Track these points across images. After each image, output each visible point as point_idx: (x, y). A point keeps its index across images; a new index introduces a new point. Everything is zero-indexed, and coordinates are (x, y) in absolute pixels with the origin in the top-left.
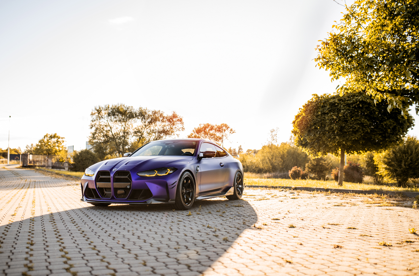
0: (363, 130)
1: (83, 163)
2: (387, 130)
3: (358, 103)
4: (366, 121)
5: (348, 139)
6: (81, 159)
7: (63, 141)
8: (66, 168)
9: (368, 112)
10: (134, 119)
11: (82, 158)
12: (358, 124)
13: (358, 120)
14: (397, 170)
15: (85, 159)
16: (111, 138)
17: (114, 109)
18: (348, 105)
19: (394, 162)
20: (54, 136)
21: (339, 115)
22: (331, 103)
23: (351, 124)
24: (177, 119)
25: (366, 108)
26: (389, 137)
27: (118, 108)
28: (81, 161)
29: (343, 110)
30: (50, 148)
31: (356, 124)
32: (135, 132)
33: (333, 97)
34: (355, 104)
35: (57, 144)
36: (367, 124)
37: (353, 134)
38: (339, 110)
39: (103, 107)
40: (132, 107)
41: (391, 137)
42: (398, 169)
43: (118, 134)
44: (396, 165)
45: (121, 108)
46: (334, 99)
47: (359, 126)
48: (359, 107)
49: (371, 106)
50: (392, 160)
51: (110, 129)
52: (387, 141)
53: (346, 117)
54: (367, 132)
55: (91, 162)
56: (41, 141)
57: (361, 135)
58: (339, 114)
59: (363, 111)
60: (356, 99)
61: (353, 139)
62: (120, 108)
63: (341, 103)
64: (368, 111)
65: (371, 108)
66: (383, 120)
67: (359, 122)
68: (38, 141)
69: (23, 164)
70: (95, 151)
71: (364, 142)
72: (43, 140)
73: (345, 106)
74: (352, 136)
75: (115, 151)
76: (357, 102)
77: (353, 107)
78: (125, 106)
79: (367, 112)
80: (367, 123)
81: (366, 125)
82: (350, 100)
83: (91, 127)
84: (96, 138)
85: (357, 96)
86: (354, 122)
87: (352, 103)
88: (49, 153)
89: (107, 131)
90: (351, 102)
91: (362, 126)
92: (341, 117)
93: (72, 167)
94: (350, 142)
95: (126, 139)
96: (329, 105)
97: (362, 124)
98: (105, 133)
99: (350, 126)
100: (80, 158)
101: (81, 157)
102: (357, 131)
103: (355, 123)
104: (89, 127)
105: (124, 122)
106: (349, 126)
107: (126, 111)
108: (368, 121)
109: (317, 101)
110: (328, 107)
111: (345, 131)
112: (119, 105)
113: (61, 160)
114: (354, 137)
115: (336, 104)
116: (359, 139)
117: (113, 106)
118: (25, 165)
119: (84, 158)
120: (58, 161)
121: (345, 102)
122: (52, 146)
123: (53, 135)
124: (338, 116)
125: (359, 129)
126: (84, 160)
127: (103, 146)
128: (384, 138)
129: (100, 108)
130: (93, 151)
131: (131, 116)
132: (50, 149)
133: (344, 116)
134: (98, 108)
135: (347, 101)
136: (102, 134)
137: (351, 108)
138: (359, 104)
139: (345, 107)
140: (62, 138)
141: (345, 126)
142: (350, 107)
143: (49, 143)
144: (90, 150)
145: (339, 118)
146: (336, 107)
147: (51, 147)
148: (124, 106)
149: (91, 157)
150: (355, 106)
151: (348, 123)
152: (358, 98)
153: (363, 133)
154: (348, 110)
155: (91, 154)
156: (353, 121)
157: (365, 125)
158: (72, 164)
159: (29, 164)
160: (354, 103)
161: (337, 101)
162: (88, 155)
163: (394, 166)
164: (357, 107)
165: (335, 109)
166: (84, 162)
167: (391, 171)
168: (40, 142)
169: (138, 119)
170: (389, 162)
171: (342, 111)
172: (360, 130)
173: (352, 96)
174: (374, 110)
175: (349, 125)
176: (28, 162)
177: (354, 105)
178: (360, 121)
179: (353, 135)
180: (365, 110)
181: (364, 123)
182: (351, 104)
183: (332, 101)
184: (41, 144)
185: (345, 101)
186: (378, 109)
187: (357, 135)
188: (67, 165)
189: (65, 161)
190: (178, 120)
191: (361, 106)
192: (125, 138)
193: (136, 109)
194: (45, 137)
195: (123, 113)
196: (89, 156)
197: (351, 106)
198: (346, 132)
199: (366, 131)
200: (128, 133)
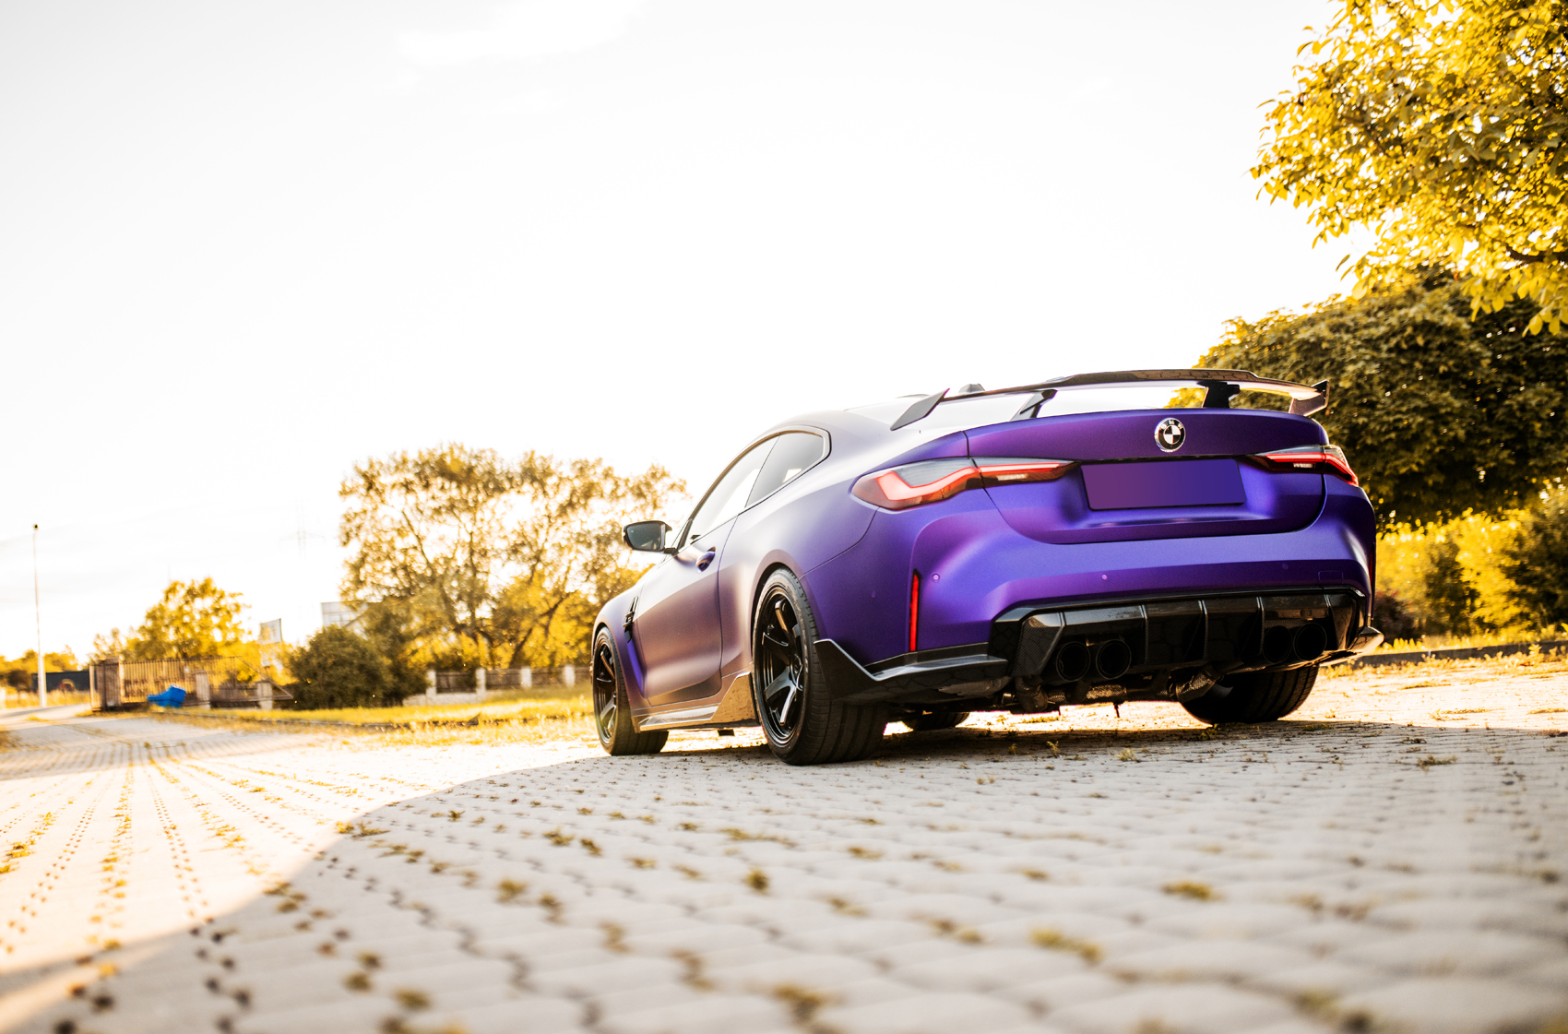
0: (1436, 432)
1: (327, 679)
2: (1528, 426)
3: (1409, 330)
4: (1445, 399)
5: (1380, 474)
6: (320, 665)
7: (238, 607)
8: (262, 704)
9: (1451, 363)
10: (504, 497)
11: (321, 660)
12: (1416, 410)
13: (1415, 395)
14: (1556, 597)
15: (334, 663)
16: (422, 578)
17: (427, 462)
18: (1372, 343)
19: (1542, 565)
20: (205, 590)
21: (1341, 384)
22: (1305, 342)
23: (1388, 414)
24: (667, 481)
25: (1441, 347)
26: (1540, 452)
27: (441, 462)
28: (320, 673)
29: (1354, 362)
30: (189, 636)
31: (1408, 412)
32: (515, 550)
33: (1309, 319)
34: (1399, 338)
35: (215, 620)
36: (1453, 408)
37: (1402, 453)
38: (1338, 368)
39: (385, 460)
40: (492, 451)
41: (1548, 451)
42: (1559, 592)
43: (447, 561)
44: (1548, 576)
45: (454, 460)
46: (1312, 325)
47: (1420, 419)
48: (1416, 348)
49: (1461, 338)
50: (1534, 557)
51: (415, 542)
52: (1531, 468)
53: (1367, 387)
54: (1456, 437)
55: (356, 672)
56: (154, 612)
57: (1430, 452)
58: (1338, 380)
59: (1431, 360)
60: (1400, 317)
61: (1403, 470)
62: (448, 460)
63: (1341, 338)
64: (1451, 358)
65: (1461, 348)
66: (1510, 390)
67: (1419, 403)
68: (145, 614)
69: (104, 701)
70: (367, 631)
71: (1441, 479)
72: (161, 609)
73: (1359, 347)
74: (1397, 459)
75: (441, 622)
76: (1403, 330)
77: (1390, 351)
78: (467, 449)
79: (1446, 364)
80: (1449, 405)
81: (1447, 413)
82: (1377, 325)
83: (344, 539)
84: (369, 580)
85: (1400, 308)
86: (1402, 405)
87: (1386, 333)
88: (192, 654)
89: (405, 551)
90: (1383, 329)
91: (1431, 418)
92: (1347, 390)
93: (289, 695)
94: (1391, 483)
95: (479, 576)
96: (1298, 350)
97: (1432, 411)
98: (400, 558)
99: (1388, 423)
100: (314, 661)
101: (320, 655)
102: (1418, 438)
103: (1404, 409)
104: (338, 542)
105: (469, 509)
106: (1383, 424)
107: (470, 469)
108: (1456, 398)
109: (1244, 343)
110: (1294, 357)
111: (1369, 441)
112: (446, 450)
113: (243, 676)
114: (1404, 465)
115: (1324, 345)
116: (1423, 470)
117: (420, 454)
118: (111, 704)
119: (330, 661)
120: (233, 679)
121: (1358, 334)
122: (197, 630)
123: (197, 587)
124: (1337, 386)
125: (1423, 431)
126: (331, 668)
127: (396, 609)
128: (1522, 456)
129: (371, 466)
130: (358, 630)
131: (495, 485)
132: (191, 641)
133: (1359, 386)
134: (365, 468)
135: (1366, 327)
136: (388, 565)
137: (1384, 355)
138: (1412, 337)
139: (1362, 350)
140: (233, 596)
141: (1365, 425)
142: (1377, 349)
143: (186, 619)
144: (349, 629)
145: (1341, 395)
146: (1322, 355)
147: (192, 630)
148: (461, 449)
149: (353, 655)
150: (1398, 345)
151: (1377, 413)
152: (1406, 315)
153: (1440, 443)
154: (1373, 359)
155: (353, 641)
156: (1398, 403)
157: (1443, 411)
158: (288, 687)
159: (125, 700)
160: (1394, 335)
161: (1326, 333)
162: (344, 646)
163: (1545, 580)
164: (1404, 346)
165: (1323, 363)
166: (331, 676)
167: (1533, 602)
168: (152, 616)
169: (520, 496)
170: (1522, 568)
171: (1351, 368)
172: (1428, 434)
173: (1381, 309)
174: (1472, 354)
175: (1385, 418)
176: (122, 692)
177: (1393, 342)
178: (1422, 398)
179: (1401, 457)
180: (1439, 356)
181: (1442, 406)
182: (1380, 338)
183: (1305, 334)
184: (155, 625)
185: (1356, 330)
186: (1489, 350)
187: (1416, 455)
188: (265, 690)
189: (258, 678)
190: (672, 486)
191: (1420, 341)
192: (475, 571)
193: (509, 460)
194: (167, 598)
195: (464, 477)
196: (349, 649)
197: (1385, 347)
198: (1372, 448)
199: (1452, 434)
200: (484, 553)
